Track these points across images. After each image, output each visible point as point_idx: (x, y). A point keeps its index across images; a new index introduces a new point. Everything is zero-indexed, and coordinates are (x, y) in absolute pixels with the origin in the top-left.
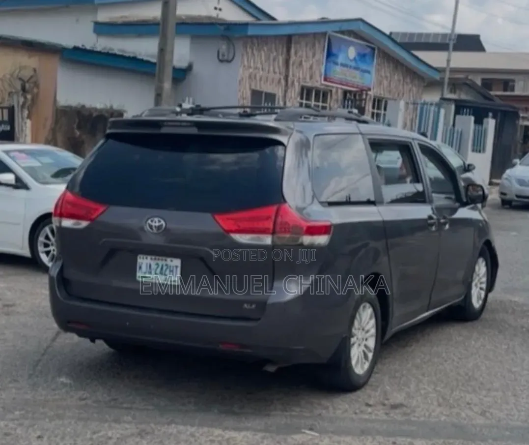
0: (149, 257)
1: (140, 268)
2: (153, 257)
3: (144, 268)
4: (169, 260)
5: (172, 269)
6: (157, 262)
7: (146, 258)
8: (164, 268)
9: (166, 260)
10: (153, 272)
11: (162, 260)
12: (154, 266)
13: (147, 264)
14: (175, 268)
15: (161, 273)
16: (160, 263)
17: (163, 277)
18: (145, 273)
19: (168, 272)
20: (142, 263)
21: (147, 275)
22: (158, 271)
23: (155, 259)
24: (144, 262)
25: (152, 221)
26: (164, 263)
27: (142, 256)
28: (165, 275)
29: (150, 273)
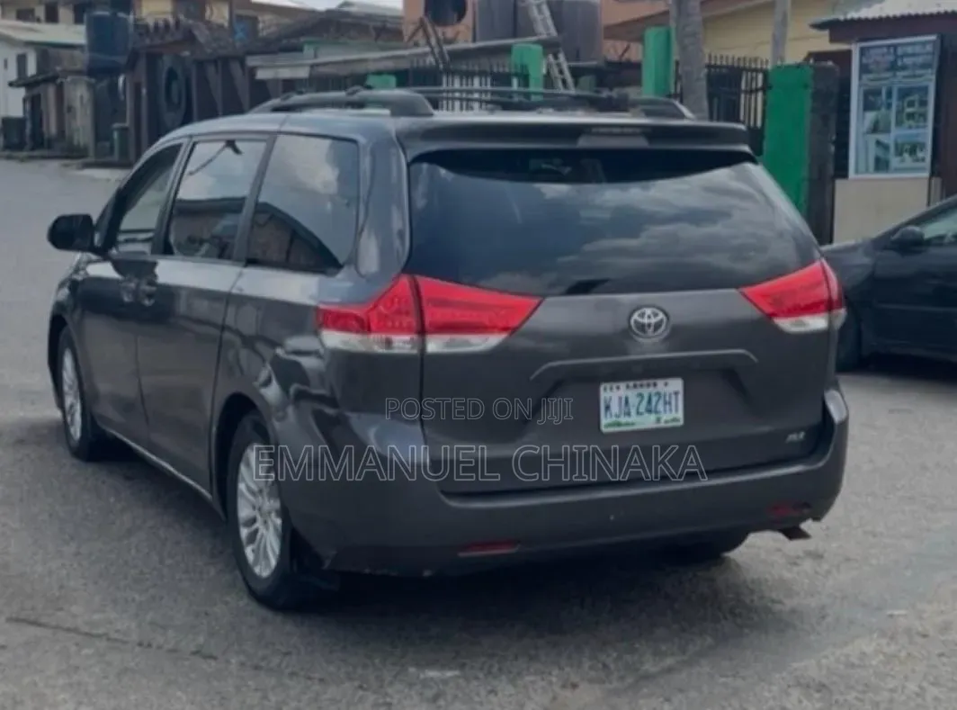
0: (623, 385)
1: (608, 408)
2: (631, 384)
3: (615, 408)
4: (660, 383)
5: (667, 399)
6: (640, 390)
7: (618, 388)
8: (654, 399)
9: (655, 385)
10: (633, 411)
11: (648, 385)
12: (633, 400)
13: (620, 398)
14: (673, 397)
15: (649, 411)
16: (646, 392)
17: (653, 417)
18: (618, 416)
19: (661, 407)
20: (611, 399)
21: (623, 419)
22: (642, 408)
23: (635, 386)
24: (612, 395)
25: (642, 315)
26: (652, 390)
27: (608, 385)
28: (656, 412)
29: (628, 414)
